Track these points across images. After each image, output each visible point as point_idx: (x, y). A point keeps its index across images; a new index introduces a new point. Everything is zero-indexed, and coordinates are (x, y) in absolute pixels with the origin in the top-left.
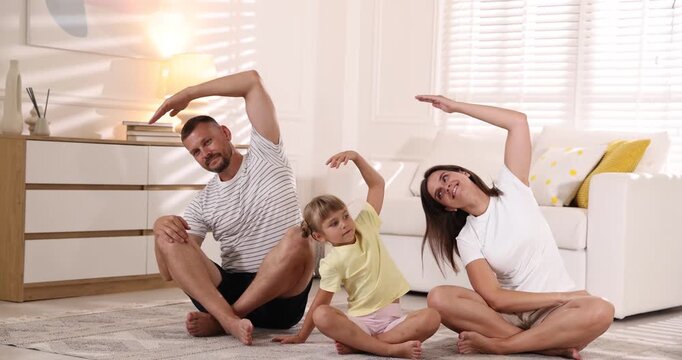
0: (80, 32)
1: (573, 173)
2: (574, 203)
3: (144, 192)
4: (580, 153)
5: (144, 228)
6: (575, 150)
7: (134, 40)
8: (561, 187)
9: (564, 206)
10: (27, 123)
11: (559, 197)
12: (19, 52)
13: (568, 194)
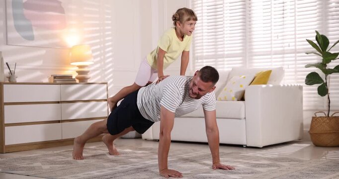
0: (31, 38)
1: (241, 86)
2: (243, 99)
3: (60, 104)
4: (244, 77)
5: (60, 119)
6: (243, 76)
7: (56, 41)
8: (237, 93)
9: (238, 100)
10: (7, 77)
11: (236, 97)
12: (4, 48)
13: (239, 95)
